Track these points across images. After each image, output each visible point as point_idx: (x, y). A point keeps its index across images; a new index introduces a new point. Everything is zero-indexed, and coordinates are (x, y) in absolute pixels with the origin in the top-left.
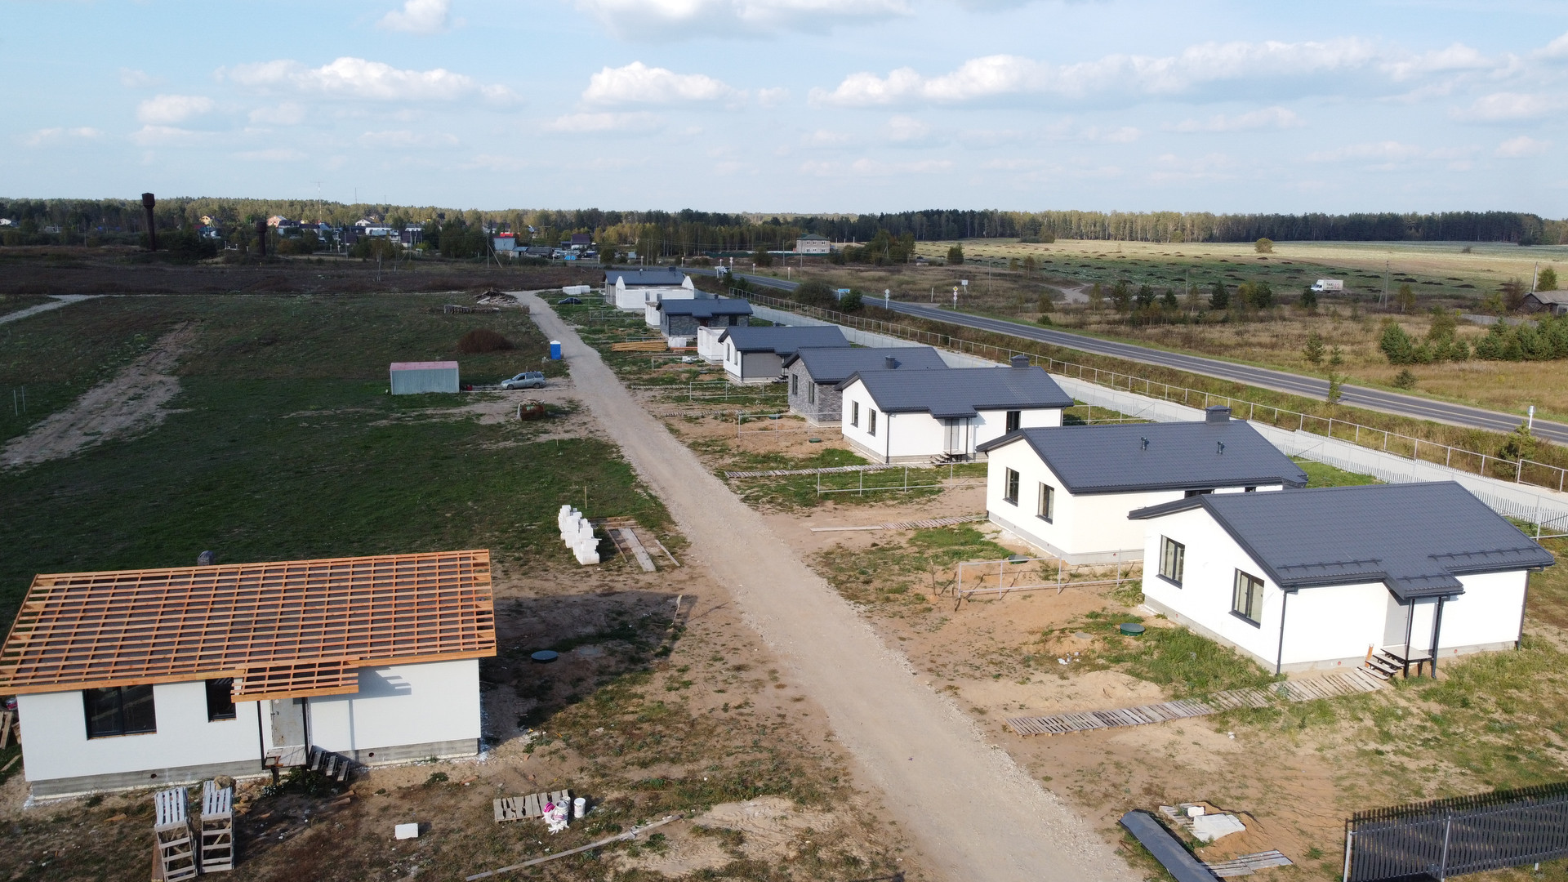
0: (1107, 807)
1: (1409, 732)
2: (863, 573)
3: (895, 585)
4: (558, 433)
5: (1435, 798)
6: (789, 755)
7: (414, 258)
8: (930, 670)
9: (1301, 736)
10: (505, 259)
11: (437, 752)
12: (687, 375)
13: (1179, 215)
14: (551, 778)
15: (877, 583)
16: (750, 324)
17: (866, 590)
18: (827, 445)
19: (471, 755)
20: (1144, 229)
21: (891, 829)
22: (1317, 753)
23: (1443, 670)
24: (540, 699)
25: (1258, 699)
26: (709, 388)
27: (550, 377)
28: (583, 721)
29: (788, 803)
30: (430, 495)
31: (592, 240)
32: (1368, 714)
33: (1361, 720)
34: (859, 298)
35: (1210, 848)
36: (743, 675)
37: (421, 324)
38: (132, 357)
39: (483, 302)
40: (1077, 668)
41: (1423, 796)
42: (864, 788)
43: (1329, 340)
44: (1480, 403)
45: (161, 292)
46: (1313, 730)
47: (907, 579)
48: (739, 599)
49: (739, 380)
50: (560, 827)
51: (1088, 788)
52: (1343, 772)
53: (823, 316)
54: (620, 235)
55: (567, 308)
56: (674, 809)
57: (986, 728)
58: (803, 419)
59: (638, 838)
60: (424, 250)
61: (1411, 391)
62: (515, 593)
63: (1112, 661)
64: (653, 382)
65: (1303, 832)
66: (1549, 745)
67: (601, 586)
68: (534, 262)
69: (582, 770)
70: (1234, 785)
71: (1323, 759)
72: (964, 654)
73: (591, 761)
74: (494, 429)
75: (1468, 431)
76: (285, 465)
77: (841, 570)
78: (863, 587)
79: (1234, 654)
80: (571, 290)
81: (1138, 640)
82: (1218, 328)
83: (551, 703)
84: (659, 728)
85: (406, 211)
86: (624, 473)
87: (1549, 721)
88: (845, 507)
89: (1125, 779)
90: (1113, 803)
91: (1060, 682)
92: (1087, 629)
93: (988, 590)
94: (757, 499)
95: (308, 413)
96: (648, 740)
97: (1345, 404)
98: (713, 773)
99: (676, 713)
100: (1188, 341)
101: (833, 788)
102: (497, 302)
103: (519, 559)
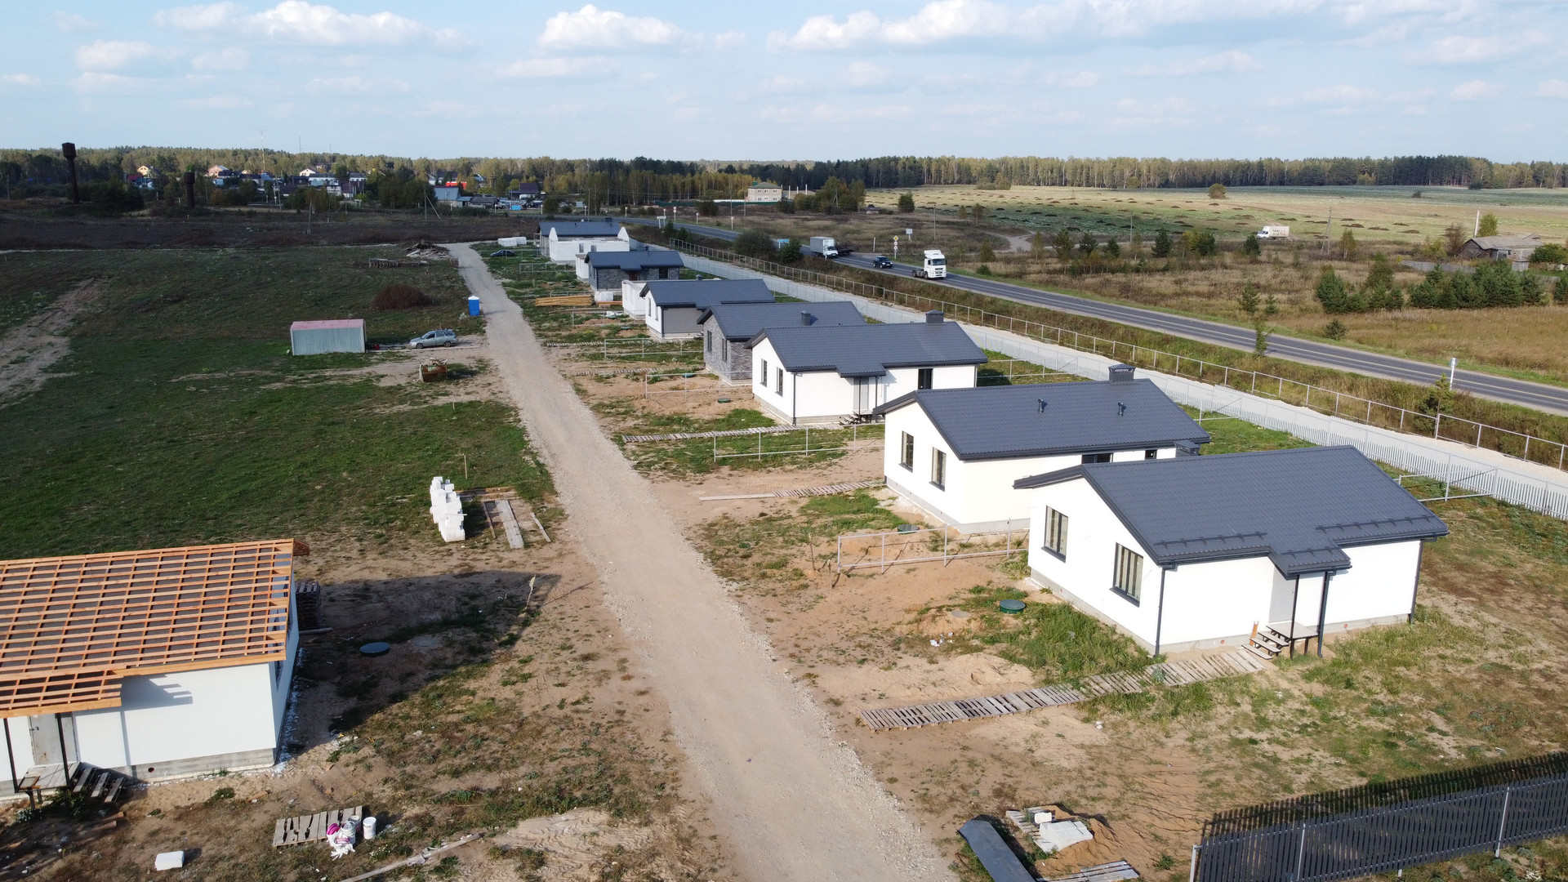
0: (951, 812)
1: (1288, 717)
2: (743, 546)
3: (775, 560)
4: (458, 394)
5: (1304, 793)
6: (617, 759)
7: (350, 209)
8: (792, 656)
9: (1174, 724)
10: (446, 210)
11: (227, 765)
12: (607, 331)
13: (1135, 160)
14: (351, 791)
15: (756, 558)
16: (682, 276)
17: (743, 565)
18: (736, 405)
19: (267, 766)
20: (1100, 175)
21: (709, 844)
22: (1188, 743)
23: (1328, 646)
24: (361, 698)
25: (1132, 684)
26: (627, 345)
27: (464, 334)
28: (402, 723)
29: (603, 816)
30: (304, 465)
31: (541, 189)
32: (1247, 698)
33: (1238, 705)
34: (798, 249)
35: (1052, 861)
36: (590, 665)
37: (341, 279)
38: (27, 316)
39: (413, 255)
40: (948, 650)
41: (1292, 792)
42: (691, 796)
43: (1266, 289)
44: (1408, 354)
45: (74, 247)
46: (1186, 718)
47: (790, 552)
48: (605, 578)
49: (660, 336)
50: (345, 851)
51: (935, 790)
52: (1212, 765)
53: (761, 267)
54: (570, 184)
55: (498, 261)
56: (476, 826)
57: (837, 722)
58: (717, 378)
59: (428, 862)
60: (364, 201)
61: (1341, 342)
62: (366, 575)
63: (987, 642)
64: (571, 339)
65: (1157, 838)
66: (1432, 729)
67: (461, 566)
68: (475, 212)
69: (386, 781)
70: (1093, 783)
71: (1193, 750)
72: (832, 636)
73: (398, 771)
74: (392, 391)
75: (1390, 382)
76: (160, 433)
77: (722, 543)
78: (739, 561)
79: (1114, 632)
80: (507, 242)
81: (1016, 618)
82: (1158, 276)
83: (371, 703)
84: (484, 729)
85: (353, 161)
86: (516, 438)
87: (1435, 702)
88: (740, 473)
89: (976, 778)
90: (958, 809)
91: (928, 667)
92: (965, 607)
93: (872, 563)
94: (650, 465)
95: (199, 376)
96: (468, 745)
97: (1272, 355)
98: (530, 782)
99: (507, 711)
100: (1126, 291)
101: (658, 797)
102: (428, 255)
103: (381, 536)
